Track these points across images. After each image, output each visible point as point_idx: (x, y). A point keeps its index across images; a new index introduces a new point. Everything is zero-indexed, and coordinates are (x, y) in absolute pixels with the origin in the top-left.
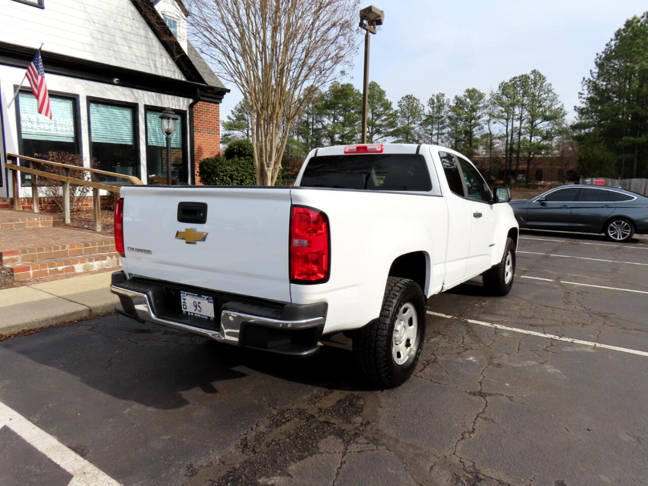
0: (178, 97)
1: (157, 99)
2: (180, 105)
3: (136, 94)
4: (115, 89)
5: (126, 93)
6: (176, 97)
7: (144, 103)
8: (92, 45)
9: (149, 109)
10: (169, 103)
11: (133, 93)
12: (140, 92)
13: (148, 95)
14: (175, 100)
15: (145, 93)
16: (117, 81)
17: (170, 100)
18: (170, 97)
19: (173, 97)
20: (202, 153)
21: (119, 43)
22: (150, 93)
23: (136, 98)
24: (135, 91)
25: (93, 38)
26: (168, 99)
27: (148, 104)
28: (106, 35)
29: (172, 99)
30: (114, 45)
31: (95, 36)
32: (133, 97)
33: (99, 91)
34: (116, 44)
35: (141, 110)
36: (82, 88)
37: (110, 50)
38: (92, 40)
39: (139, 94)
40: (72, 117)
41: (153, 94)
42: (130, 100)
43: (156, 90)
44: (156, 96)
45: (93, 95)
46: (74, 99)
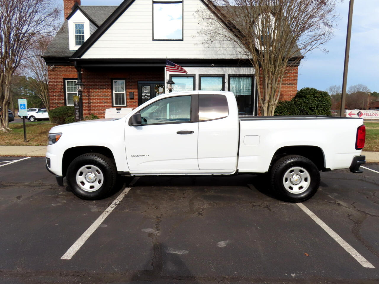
0: (250, 68)
1: (237, 70)
2: (251, 72)
4: (214, 69)
6: (248, 68)
7: (228, 74)
8: (204, 51)
9: (230, 76)
10: (244, 71)
11: (223, 69)
12: (227, 68)
13: (231, 69)
14: (247, 69)
15: (230, 68)
16: (213, 65)
17: (245, 70)
18: (245, 68)
19: (246, 68)
21: (217, 47)
22: (232, 68)
23: (224, 72)
24: (224, 68)
25: (205, 47)
26: (243, 70)
27: (231, 74)
29: (246, 69)
30: (215, 48)
33: (205, 71)
34: (215, 47)
35: (227, 77)
36: (196, 71)
37: (212, 51)
38: (204, 48)
39: (226, 70)
40: (193, 84)
41: (235, 68)
42: (221, 73)
43: (235, 66)
44: (236, 69)
45: (203, 73)
46: (193, 76)
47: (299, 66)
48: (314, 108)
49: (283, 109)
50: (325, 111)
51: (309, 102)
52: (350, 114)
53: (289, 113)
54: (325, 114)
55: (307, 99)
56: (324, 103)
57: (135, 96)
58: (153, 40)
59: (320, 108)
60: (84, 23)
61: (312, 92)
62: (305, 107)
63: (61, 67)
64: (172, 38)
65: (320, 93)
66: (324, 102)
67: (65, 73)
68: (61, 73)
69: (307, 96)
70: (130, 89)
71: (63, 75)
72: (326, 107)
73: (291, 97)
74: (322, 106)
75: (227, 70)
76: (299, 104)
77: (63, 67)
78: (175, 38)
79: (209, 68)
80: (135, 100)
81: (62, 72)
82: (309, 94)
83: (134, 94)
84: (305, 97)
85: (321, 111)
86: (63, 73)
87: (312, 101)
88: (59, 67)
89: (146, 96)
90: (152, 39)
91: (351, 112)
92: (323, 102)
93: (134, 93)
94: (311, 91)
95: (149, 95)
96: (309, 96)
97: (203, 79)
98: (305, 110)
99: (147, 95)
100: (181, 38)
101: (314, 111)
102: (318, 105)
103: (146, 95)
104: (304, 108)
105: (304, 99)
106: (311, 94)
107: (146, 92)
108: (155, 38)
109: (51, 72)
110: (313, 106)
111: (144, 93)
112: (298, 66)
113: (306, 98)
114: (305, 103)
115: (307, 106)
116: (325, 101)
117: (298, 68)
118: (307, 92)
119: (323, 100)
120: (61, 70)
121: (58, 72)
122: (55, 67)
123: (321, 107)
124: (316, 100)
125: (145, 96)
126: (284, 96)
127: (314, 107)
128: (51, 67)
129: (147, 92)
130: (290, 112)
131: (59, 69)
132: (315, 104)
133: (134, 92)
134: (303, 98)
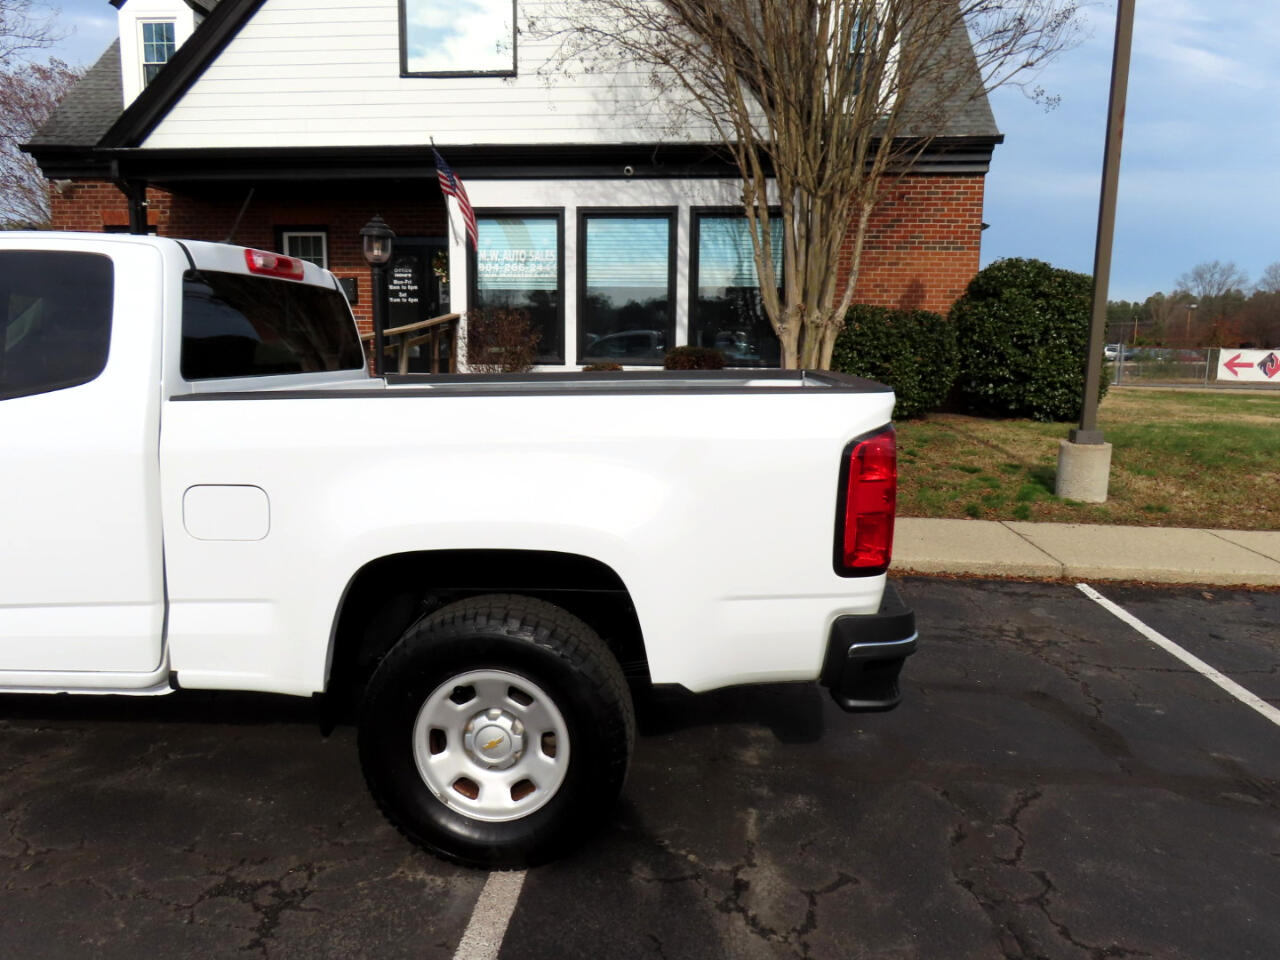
1: (723, 191)
3: (676, 189)
4: (633, 187)
5: (656, 190)
7: (691, 203)
8: (595, 115)
9: (699, 214)
11: (669, 187)
12: (685, 183)
13: (703, 186)
15: (696, 183)
16: (628, 170)
20: (923, 297)
22: (707, 182)
23: (675, 196)
24: (675, 183)
25: (597, 101)
27: (701, 203)
28: (624, 90)
30: (638, 104)
31: (601, 97)
32: (669, 195)
33: (604, 195)
35: (684, 218)
36: (569, 194)
37: (628, 115)
38: (595, 105)
39: (682, 187)
40: (556, 247)
41: (716, 182)
42: (660, 202)
43: (716, 173)
44: (720, 186)
45: (591, 204)
46: (555, 214)
47: (986, 175)
48: (1030, 341)
49: (895, 344)
50: (1074, 353)
51: (1012, 316)
52: (1231, 365)
53: (919, 359)
54: (1076, 362)
55: (1006, 302)
56: (1071, 321)
57: (363, 291)
58: (405, 74)
59: (1055, 339)
60: (174, 18)
61: (1028, 273)
62: (996, 334)
63: (96, 187)
64: (476, 68)
65: (1059, 280)
66: (1073, 317)
67: (110, 208)
68: (97, 208)
69: (1006, 293)
70: (344, 264)
71: (102, 215)
72: (1080, 336)
73: (954, 297)
74: (1064, 334)
75: (687, 189)
76: (973, 324)
77: (103, 187)
78: (485, 68)
79: (616, 183)
80: (363, 307)
81: (99, 202)
82: (1015, 286)
83: (356, 286)
84: (997, 295)
85: (1059, 353)
86: (104, 207)
87: (1024, 312)
88: (89, 187)
89: (403, 291)
90: (397, 71)
91: (1238, 357)
92: (1068, 317)
93: (359, 283)
94: (1023, 270)
95: (416, 288)
96: (1014, 290)
97: (593, 227)
98: (995, 348)
99: (407, 291)
100: (510, 67)
101: (1030, 353)
102: (1047, 330)
103: (404, 288)
104: (991, 341)
105: (993, 304)
106: (1022, 283)
107: (403, 279)
108: (412, 68)
109: (64, 202)
110: (1028, 333)
111: (395, 282)
112: (982, 174)
113: (1000, 301)
114: (994, 316)
115: (1005, 332)
116: (1074, 313)
117: (983, 182)
118: (1006, 276)
119: (1070, 306)
120: (96, 197)
121: (87, 202)
122: (77, 187)
123: (1059, 336)
124: (1040, 309)
125: (401, 294)
126: (926, 291)
127: (1032, 337)
128: (56, 184)
129: (408, 278)
130: (922, 356)
131: (88, 192)
132: (1035, 325)
133: (356, 280)
134: (990, 300)
